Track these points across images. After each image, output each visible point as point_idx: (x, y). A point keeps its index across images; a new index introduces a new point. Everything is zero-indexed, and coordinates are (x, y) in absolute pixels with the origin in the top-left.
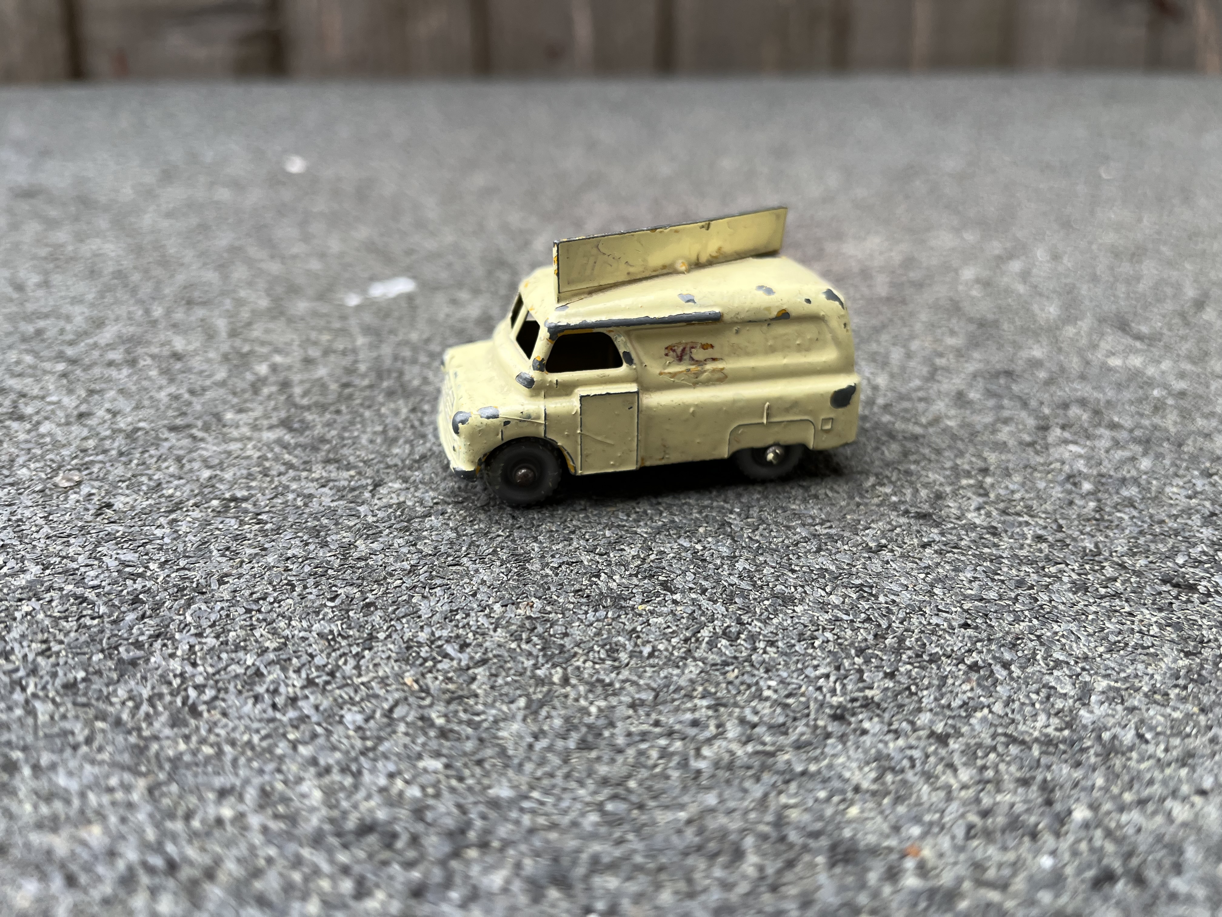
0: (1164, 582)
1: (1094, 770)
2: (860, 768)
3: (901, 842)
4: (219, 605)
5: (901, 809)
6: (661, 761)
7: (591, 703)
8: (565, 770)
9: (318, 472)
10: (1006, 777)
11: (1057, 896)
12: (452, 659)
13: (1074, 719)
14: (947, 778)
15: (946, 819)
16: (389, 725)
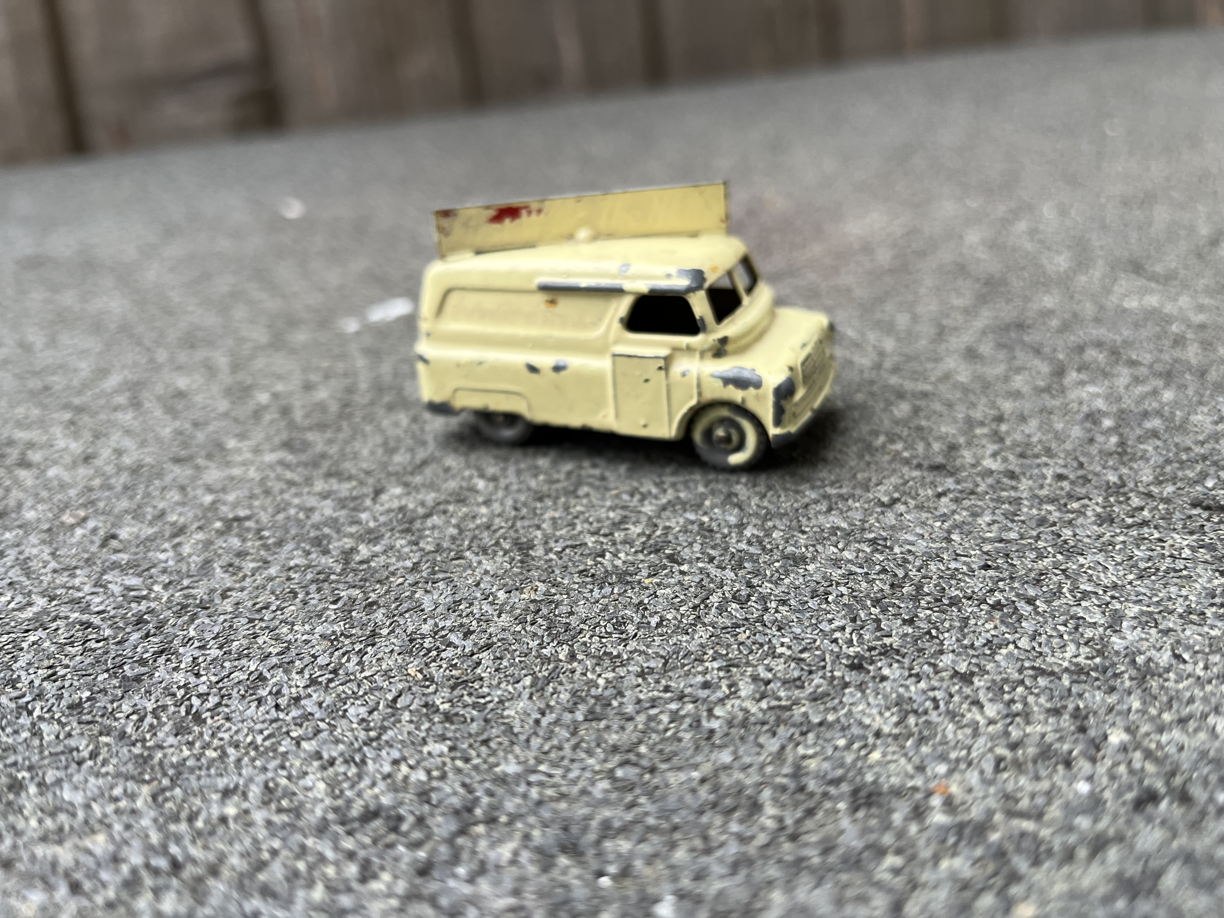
0: (1194, 505)
1: (1130, 694)
2: (881, 714)
3: (927, 780)
4: (222, 618)
5: (925, 749)
6: (672, 725)
7: (599, 675)
8: (573, 742)
9: (320, 486)
10: (1035, 709)
11: (1096, 821)
12: (456, 647)
13: (1104, 646)
14: (975, 715)
15: (974, 754)
16: (393, 715)
